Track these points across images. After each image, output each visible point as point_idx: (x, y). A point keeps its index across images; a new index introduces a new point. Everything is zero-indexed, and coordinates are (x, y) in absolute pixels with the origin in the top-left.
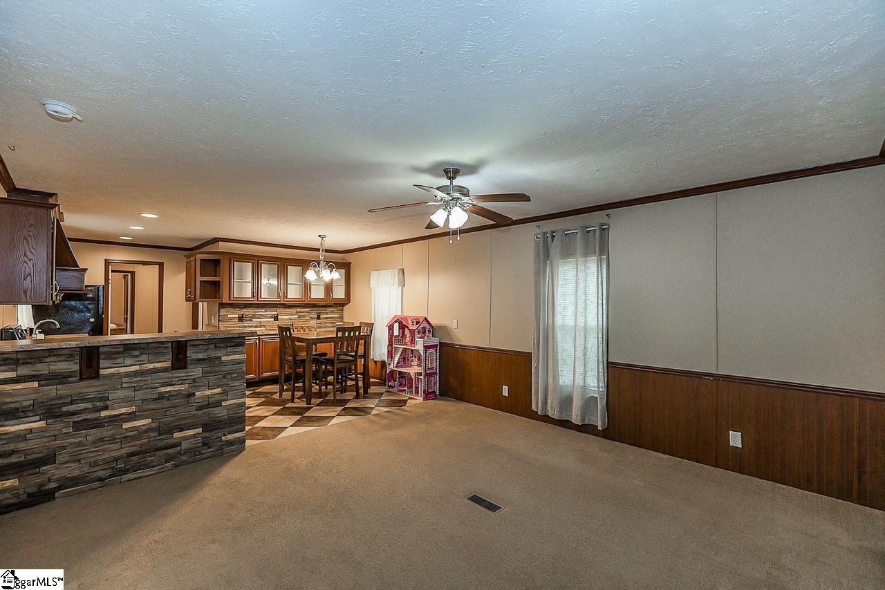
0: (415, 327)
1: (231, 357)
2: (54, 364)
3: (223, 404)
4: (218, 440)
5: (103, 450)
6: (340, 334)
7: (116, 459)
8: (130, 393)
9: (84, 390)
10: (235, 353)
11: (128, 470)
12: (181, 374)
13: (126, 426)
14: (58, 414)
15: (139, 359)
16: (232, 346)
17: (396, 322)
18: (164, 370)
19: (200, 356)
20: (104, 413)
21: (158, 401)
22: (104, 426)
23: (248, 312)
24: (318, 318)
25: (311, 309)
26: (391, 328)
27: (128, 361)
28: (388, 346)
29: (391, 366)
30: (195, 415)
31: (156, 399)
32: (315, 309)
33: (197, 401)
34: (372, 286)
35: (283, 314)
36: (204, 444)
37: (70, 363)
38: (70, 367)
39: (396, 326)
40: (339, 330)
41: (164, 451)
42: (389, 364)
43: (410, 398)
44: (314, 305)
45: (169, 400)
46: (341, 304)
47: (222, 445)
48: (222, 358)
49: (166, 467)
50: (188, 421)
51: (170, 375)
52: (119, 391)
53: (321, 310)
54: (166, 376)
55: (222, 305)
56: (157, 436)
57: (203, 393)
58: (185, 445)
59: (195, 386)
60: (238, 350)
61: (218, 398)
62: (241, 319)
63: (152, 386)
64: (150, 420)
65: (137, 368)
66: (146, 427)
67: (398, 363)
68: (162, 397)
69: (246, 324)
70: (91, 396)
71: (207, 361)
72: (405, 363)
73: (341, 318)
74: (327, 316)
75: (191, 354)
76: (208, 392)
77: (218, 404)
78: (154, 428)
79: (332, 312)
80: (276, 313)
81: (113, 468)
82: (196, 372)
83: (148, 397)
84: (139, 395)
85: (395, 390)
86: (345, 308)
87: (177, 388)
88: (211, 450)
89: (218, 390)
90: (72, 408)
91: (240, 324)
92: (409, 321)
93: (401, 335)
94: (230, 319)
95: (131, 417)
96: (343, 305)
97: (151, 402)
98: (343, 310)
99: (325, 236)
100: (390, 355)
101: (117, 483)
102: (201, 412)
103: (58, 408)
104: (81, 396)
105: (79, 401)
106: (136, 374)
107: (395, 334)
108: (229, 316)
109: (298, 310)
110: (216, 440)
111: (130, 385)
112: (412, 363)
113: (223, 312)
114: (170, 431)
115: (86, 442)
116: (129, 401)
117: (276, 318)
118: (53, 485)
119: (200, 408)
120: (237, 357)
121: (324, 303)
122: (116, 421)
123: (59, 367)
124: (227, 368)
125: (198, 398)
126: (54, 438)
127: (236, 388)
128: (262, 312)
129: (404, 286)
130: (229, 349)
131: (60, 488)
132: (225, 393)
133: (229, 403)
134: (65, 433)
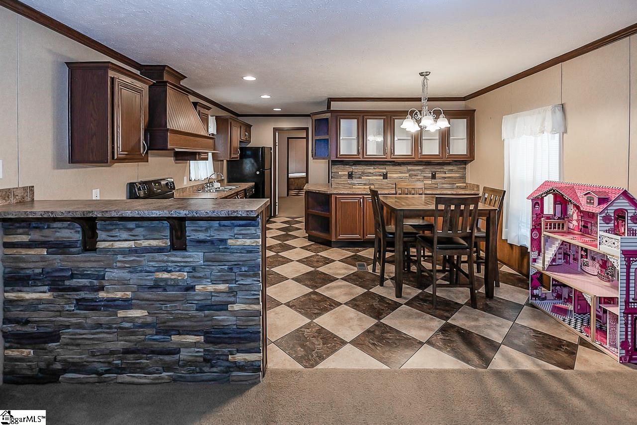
0: (595, 208)
1: (240, 242)
2: (59, 230)
3: (230, 307)
4: (224, 357)
5: (99, 339)
6: (441, 207)
7: (112, 353)
8: (124, 274)
9: (82, 265)
10: (245, 236)
11: (124, 369)
12: (177, 257)
13: (121, 314)
14: (60, 287)
15: (133, 233)
16: (240, 226)
17: (547, 193)
18: (160, 250)
19: (201, 236)
20: (102, 295)
21: (153, 290)
22: (100, 310)
23: (357, 169)
24: (434, 177)
25: (424, 167)
26: (537, 202)
27: (125, 235)
28: (532, 230)
29: (539, 265)
30: (195, 317)
31: (151, 287)
32: (429, 167)
33: (197, 298)
34: (504, 136)
35: (393, 172)
36: (206, 361)
37: (71, 231)
38: (71, 235)
39: (549, 201)
40: (439, 201)
41: (161, 357)
42: (535, 260)
43: (583, 342)
44: (427, 162)
45: (165, 290)
46: (463, 162)
47: (229, 367)
48: (229, 241)
49: (162, 378)
50: (186, 323)
51: (165, 258)
52: (115, 270)
53: (436, 169)
54: (161, 258)
55: (334, 163)
56: (153, 335)
57: (204, 287)
58: (184, 354)
59: (194, 277)
60: (248, 232)
61: (223, 298)
62: (350, 176)
63: (148, 269)
64: (145, 313)
65: (131, 244)
66: (140, 321)
67: (554, 260)
68: (157, 285)
69: (355, 181)
70: (89, 272)
71: (209, 243)
72: (567, 262)
73: (463, 178)
74: (444, 175)
75: (192, 233)
76: (211, 288)
77: (222, 307)
78: (150, 324)
79: (451, 171)
80: (385, 171)
81: (109, 363)
82: (196, 256)
83: (143, 283)
84: (134, 278)
85: (547, 306)
86: (469, 166)
87: (175, 275)
88: (215, 370)
89: (222, 287)
90: (74, 282)
91: (350, 181)
92: (580, 194)
93: (558, 214)
94: (341, 176)
95: (127, 304)
96: (465, 162)
97: (146, 290)
98: (465, 168)
99: (428, 74)
100: (536, 243)
101: (112, 382)
102: (201, 314)
103: (61, 281)
104: (79, 271)
105: (80, 276)
106: (131, 251)
107: (546, 212)
108: (340, 173)
109: (409, 168)
110: (221, 358)
111: (123, 265)
112: (586, 269)
113: (335, 169)
114: (168, 331)
115: (86, 325)
116: (123, 284)
117: (385, 176)
118: (58, 366)
119: (201, 308)
120: (248, 242)
121: (440, 161)
122: (111, 307)
123: (62, 235)
124: (235, 257)
125: (198, 295)
126: (58, 313)
127: (247, 287)
128: (371, 169)
129: (565, 132)
130: (236, 230)
131: (64, 371)
132: (231, 292)
133: (236, 307)
134: (67, 310)
